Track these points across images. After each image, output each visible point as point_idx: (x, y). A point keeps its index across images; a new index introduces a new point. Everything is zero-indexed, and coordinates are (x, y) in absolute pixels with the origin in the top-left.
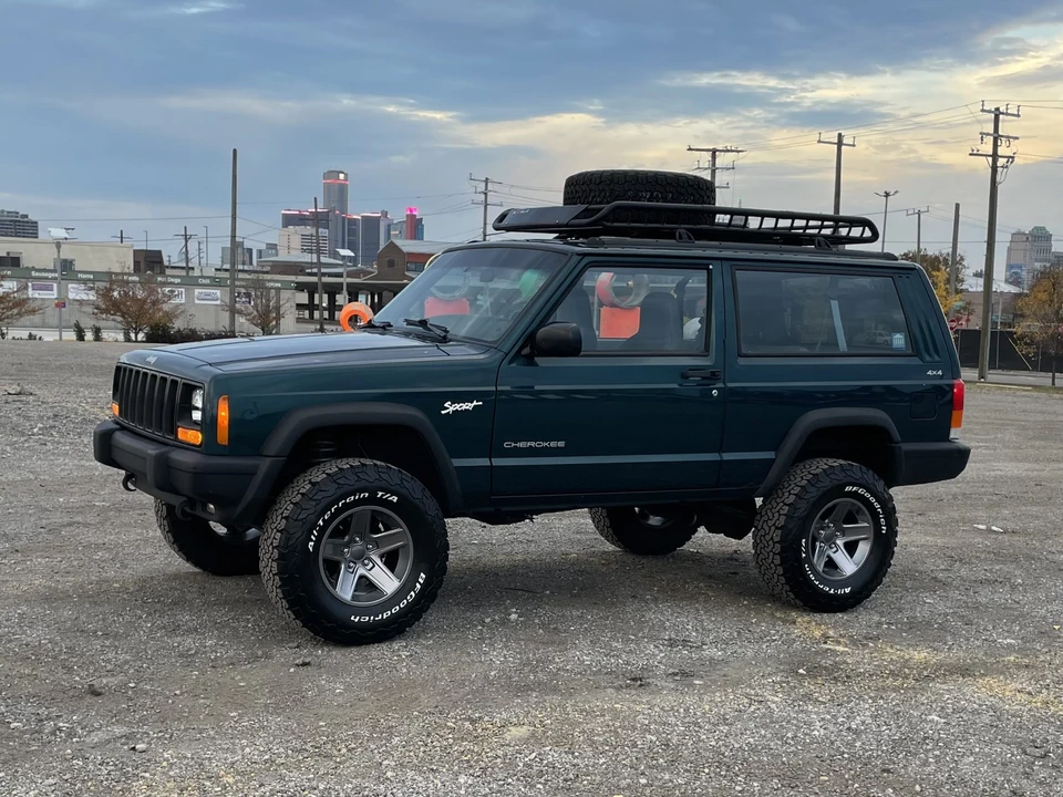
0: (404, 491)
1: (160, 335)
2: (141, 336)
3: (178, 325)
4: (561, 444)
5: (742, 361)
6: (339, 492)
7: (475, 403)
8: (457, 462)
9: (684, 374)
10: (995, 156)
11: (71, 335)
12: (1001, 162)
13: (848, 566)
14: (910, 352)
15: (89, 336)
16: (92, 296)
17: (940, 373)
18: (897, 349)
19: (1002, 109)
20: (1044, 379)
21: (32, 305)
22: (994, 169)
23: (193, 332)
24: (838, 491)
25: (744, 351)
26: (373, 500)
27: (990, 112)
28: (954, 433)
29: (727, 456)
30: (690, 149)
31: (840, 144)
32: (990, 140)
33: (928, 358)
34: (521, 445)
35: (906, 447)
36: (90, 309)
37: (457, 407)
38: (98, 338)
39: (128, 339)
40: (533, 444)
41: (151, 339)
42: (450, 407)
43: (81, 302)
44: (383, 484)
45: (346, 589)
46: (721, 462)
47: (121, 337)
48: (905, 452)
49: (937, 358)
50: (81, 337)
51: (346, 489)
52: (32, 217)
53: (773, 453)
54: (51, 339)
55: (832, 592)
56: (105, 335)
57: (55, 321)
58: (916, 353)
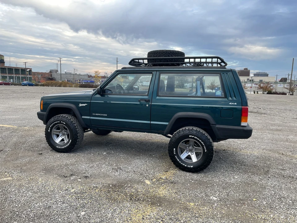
0: (66, 122)
1: (270, 93)
2: (266, 93)
3: (274, 91)
4: (106, 115)
5: (158, 98)
6: (54, 121)
7: (86, 104)
8: (83, 117)
9: (139, 100)
11: (253, 93)
13: (194, 159)
14: (223, 96)
15: (256, 93)
16: (257, 86)
17: (236, 104)
18: (217, 96)
21: (246, 88)
23: (277, 92)
24: (187, 136)
25: (159, 95)
26: (60, 123)
28: (243, 124)
29: (152, 122)
33: (230, 99)
34: (97, 114)
35: (218, 126)
36: (256, 88)
37: (82, 105)
38: (257, 93)
39: (263, 93)
40: (99, 114)
41: (268, 93)
42: (81, 105)
43: (255, 87)
44: (62, 120)
45: (58, 141)
46: (150, 124)
47: (262, 93)
48: (217, 128)
49: (234, 98)
50: (255, 93)
51: (55, 120)
52: (267, 73)
53: (168, 123)
54: (249, 93)
55: (186, 166)
56: (259, 93)
57: (250, 90)
58: (226, 97)
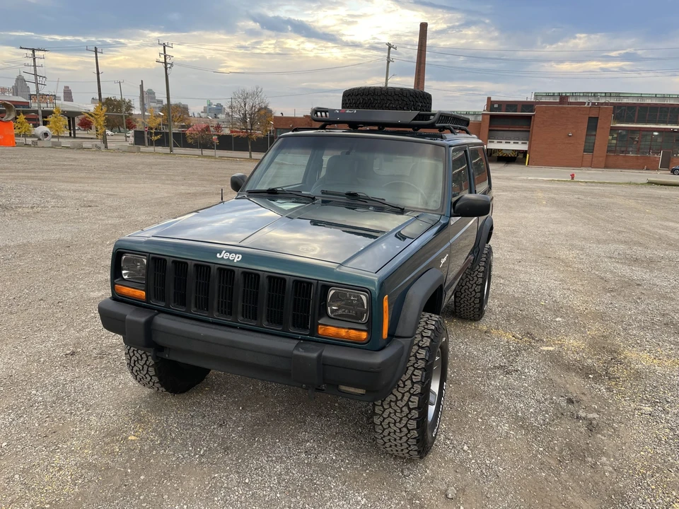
7: (447, 256)
10: (165, 63)
12: (169, 66)
19: (166, 44)
20: (198, 151)
22: (166, 69)
27: (161, 44)
30: (21, 48)
31: (96, 52)
32: (163, 56)
42: (442, 262)
